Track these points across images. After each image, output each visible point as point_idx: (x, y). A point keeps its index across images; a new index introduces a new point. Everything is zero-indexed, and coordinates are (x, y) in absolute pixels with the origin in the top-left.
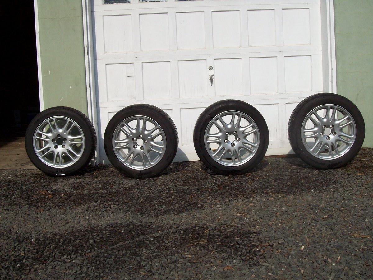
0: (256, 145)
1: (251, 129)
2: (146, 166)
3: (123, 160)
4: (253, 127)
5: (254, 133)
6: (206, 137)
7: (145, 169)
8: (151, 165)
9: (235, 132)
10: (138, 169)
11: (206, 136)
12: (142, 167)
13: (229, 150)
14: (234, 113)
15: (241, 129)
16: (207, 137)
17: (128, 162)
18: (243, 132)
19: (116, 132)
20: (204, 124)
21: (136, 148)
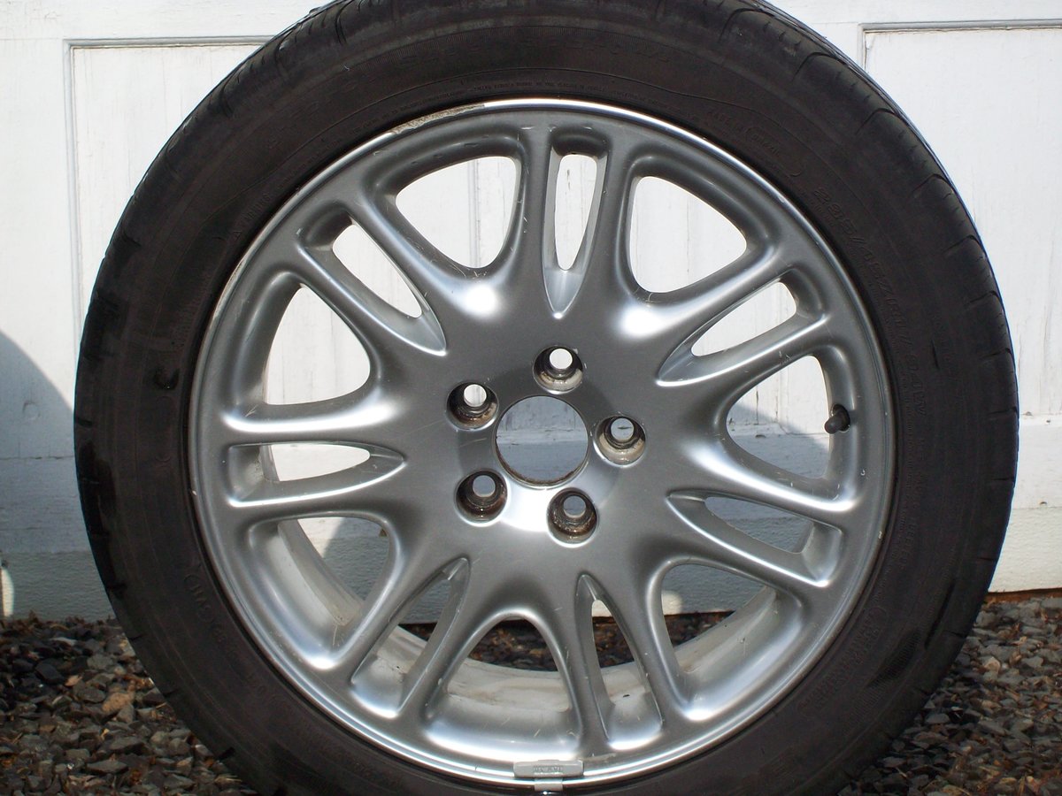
2: (620, 744)
3: (324, 662)
7: (594, 775)
8: (677, 729)
10: (505, 778)
12: (563, 754)
17: (380, 690)
19: (242, 300)
21: (494, 506)
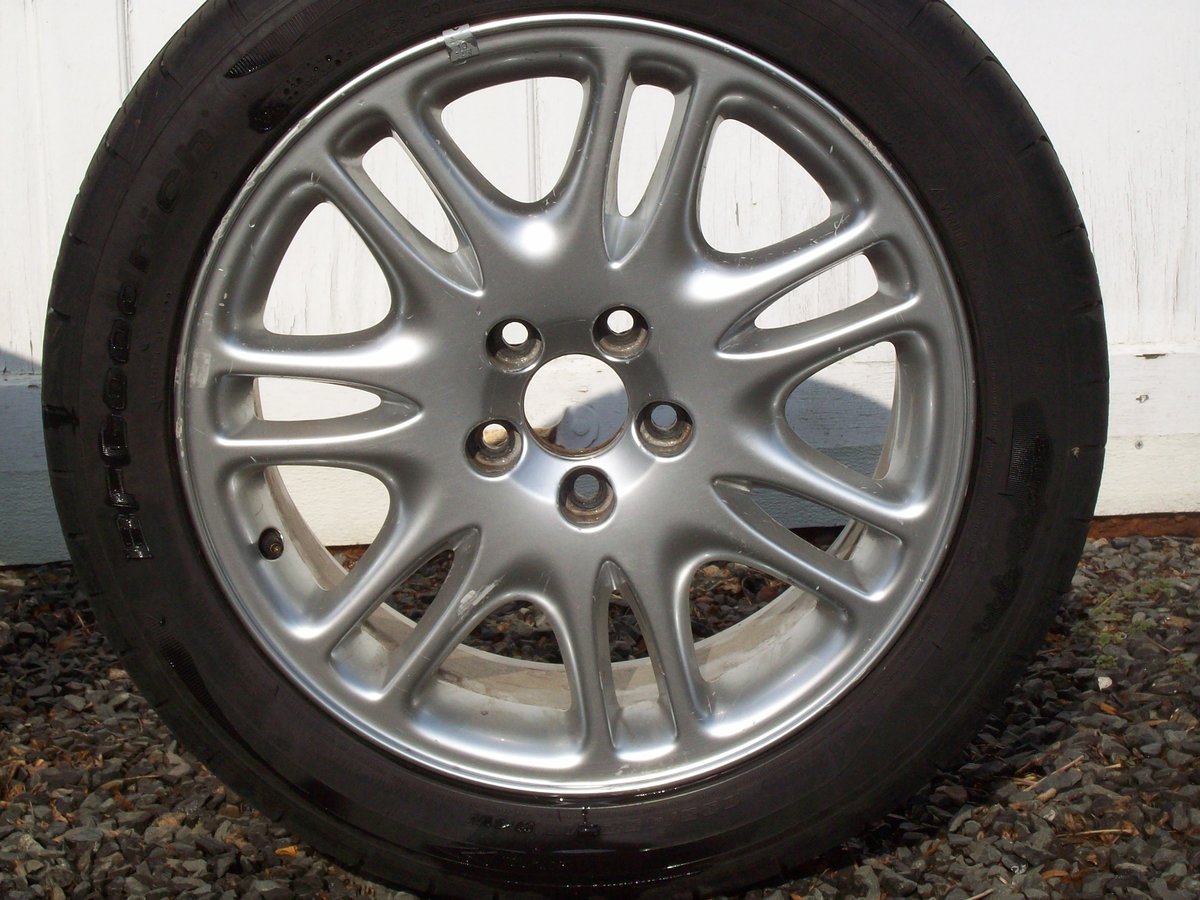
0: (912, 511)
1: (859, 279)
4: (878, 252)
5: (897, 333)
6: (201, 379)
9: (620, 322)
11: (198, 373)
13: (530, 571)
14: (616, 49)
15: (707, 287)
16: (218, 377)
18: (739, 322)
20: (166, 203)
